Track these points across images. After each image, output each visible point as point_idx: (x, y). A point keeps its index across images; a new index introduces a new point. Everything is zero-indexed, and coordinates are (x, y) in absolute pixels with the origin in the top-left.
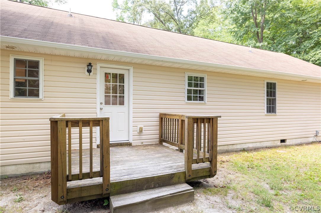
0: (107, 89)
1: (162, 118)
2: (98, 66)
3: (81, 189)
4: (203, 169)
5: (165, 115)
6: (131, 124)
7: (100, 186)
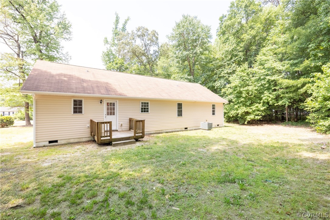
0: (108, 109)
1: (130, 120)
2: (104, 100)
3: (105, 140)
4: (140, 136)
5: (131, 119)
6: (118, 123)
7: (109, 139)
